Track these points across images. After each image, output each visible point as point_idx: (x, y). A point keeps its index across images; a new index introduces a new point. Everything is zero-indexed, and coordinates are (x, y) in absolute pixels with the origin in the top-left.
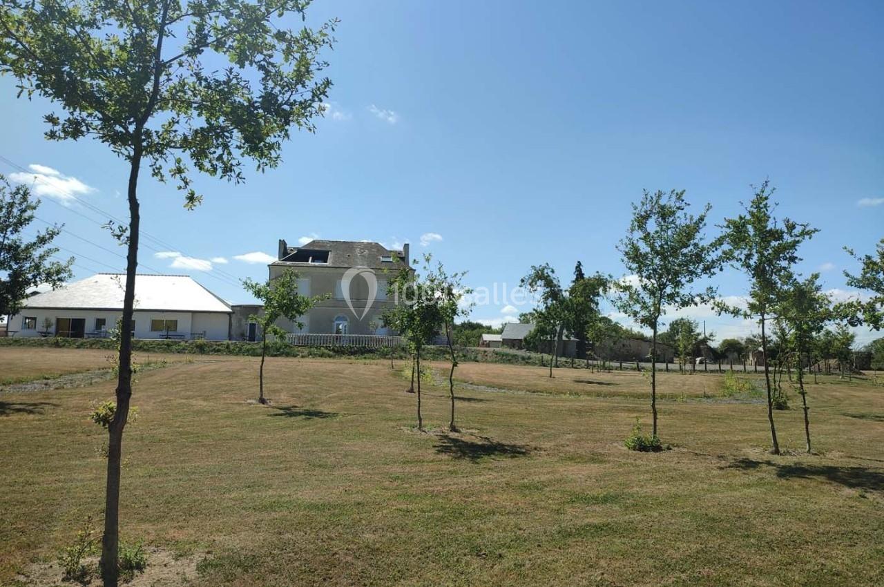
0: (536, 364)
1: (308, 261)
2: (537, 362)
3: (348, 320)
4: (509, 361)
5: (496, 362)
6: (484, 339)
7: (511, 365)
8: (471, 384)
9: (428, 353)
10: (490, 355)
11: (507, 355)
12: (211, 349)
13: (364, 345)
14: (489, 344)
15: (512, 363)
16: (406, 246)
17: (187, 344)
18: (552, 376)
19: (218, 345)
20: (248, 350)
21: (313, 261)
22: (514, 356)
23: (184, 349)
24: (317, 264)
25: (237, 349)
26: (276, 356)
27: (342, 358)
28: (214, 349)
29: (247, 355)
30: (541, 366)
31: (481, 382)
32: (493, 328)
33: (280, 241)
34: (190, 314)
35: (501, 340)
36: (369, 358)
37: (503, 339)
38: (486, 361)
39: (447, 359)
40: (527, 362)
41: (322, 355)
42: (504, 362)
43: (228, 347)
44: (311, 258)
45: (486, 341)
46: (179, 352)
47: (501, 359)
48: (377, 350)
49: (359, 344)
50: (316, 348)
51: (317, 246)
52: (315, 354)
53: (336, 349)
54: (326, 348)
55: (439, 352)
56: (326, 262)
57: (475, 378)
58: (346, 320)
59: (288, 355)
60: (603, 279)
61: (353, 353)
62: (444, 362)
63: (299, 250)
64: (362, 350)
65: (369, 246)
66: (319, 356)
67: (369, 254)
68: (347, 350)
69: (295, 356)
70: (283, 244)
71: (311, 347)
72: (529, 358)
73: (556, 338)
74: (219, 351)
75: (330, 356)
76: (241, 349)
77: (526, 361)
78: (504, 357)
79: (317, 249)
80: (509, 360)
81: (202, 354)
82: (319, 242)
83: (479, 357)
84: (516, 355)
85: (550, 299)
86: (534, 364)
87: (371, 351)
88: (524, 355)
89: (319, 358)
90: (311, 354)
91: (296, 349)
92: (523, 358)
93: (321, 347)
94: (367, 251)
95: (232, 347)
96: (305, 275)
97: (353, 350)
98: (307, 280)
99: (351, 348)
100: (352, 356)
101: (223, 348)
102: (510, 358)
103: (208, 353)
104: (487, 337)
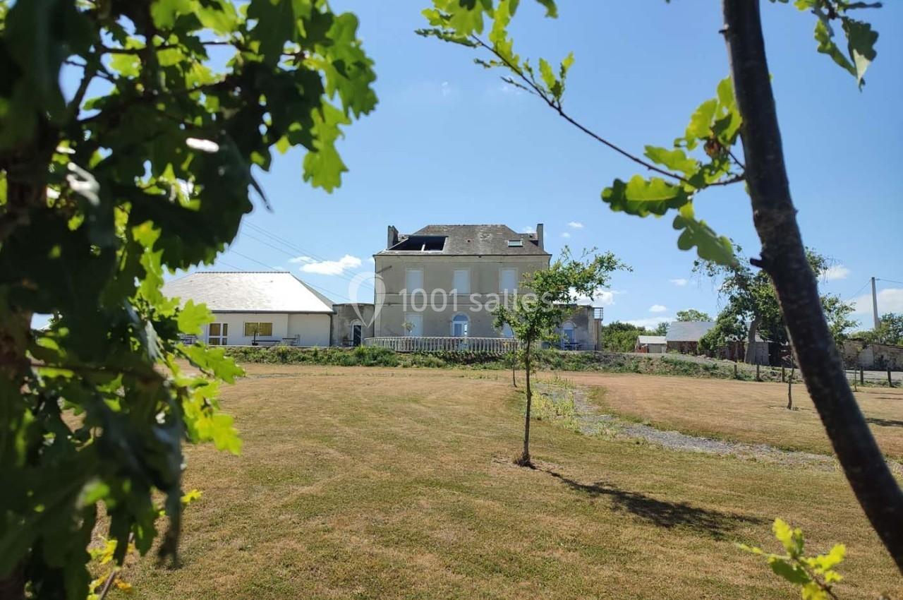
0: (727, 376)
1: (420, 249)
2: (728, 373)
3: (470, 320)
4: (686, 373)
5: (665, 374)
6: (641, 342)
7: (690, 379)
8: (649, 425)
9: (570, 361)
10: (657, 363)
11: (681, 363)
12: (295, 357)
13: (483, 351)
14: (647, 349)
15: (689, 375)
16: (540, 226)
17: (268, 351)
18: (793, 405)
19: (305, 352)
20: (339, 359)
21: (425, 250)
22: (693, 365)
23: (263, 357)
24: (430, 252)
25: (326, 357)
26: (372, 365)
27: (456, 368)
28: (299, 357)
29: (338, 365)
30: (734, 378)
31: (670, 423)
32: (647, 329)
33: (389, 227)
34: (287, 315)
35: (666, 342)
36: (490, 368)
37: (668, 342)
38: (652, 372)
39: (597, 370)
40: (712, 374)
41: (428, 365)
42: (678, 374)
43: (316, 354)
44: (424, 246)
45: (644, 344)
46: (256, 361)
47: (674, 369)
48: (500, 357)
49: (478, 350)
50: (422, 355)
51: (432, 232)
52: (420, 363)
53: (448, 356)
54: (436, 355)
55: (584, 360)
56: (441, 249)
57: (651, 410)
58: (467, 320)
59: (386, 364)
60: (814, 257)
61: (469, 361)
62: (591, 374)
63: (411, 238)
64: (481, 358)
65: (493, 229)
66: (426, 366)
67: (493, 239)
68: (462, 357)
69: (396, 365)
70: (393, 232)
71: (416, 354)
72: (715, 368)
73: (747, 339)
74: (304, 359)
75: (439, 366)
76: (330, 357)
77: (711, 372)
78: (678, 367)
79: (432, 235)
80: (686, 371)
81: (284, 363)
82: (434, 227)
83: (642, 366)
84: (695, 364)
85: (737, 287)
86: (724, 376)
87: (494, 359)
88: (707, 363)
89: (424, 368)
90: (415, 363)
91: (398, 357)
92: (706, 369)
93: (428, 353)
94: (490, 235)
95: (320, 355)
96: (415, 266)
97: (469, 358)
98: (418, 271)
99: (467, 354)
100: (468, 366)
101: (310, 357)
102: (686, 367)
103: (290, 363)
104: (644, 340)
